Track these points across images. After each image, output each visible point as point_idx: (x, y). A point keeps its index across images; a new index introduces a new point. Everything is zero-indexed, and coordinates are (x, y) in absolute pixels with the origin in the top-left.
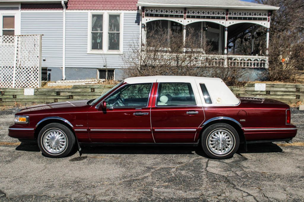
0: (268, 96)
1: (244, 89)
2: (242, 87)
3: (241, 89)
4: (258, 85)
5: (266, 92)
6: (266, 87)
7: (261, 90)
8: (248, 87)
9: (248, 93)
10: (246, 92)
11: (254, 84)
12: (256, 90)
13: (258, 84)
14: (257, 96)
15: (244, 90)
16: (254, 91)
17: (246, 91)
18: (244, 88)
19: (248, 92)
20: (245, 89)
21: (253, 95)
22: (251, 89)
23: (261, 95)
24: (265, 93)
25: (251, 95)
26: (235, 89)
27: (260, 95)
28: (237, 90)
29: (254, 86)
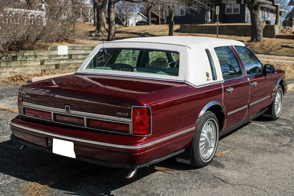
0: (71, 60)
1: (47, 54)
2: (46, 51)
3: (45, 53)
4: (61, 47)
5: (68, 56)
6: (69, 50)
7: (64, 54)
8: (52, 50)
9: (52, 59)
10: (50, 57)
11: (57, 47)
12: (59, 54)
15: (48, 55)
16: (58, 56)
17: (50, 55)
18: (48, 52)
19: (52, 57)
20: (49, 53)
21: (57, 60)
22: (54, 53)
23: (65, 60)
24: (67, 57)
25: (55, 61)
26: (38, 54)
27: (63, 60)
28: (41, 55)
29: (57, 49)
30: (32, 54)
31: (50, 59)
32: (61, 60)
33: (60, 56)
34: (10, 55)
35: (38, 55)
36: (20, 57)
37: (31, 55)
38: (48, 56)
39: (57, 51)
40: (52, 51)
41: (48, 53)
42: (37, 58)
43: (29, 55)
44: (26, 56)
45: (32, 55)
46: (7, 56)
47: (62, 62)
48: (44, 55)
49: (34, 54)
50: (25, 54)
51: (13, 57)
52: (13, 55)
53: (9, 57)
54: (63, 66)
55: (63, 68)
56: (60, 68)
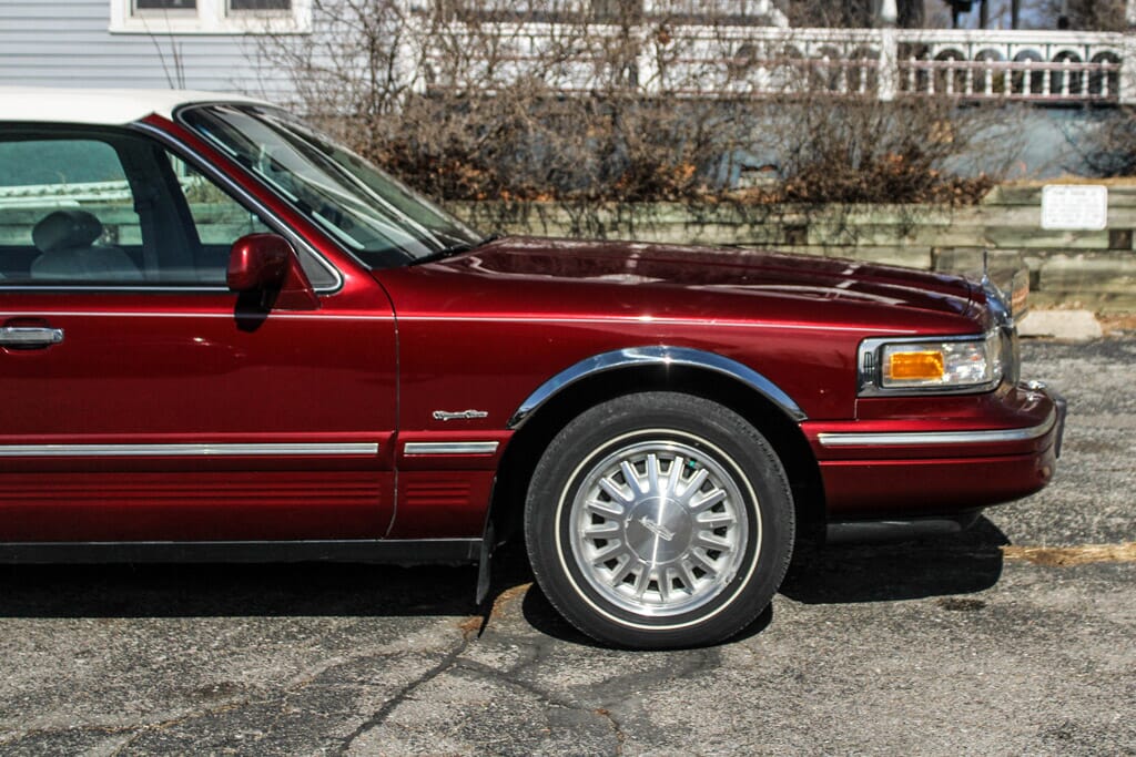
0: (1120, 258)
1: (977, 221)
2: (970, 210)
3: (963, 218)
4: (1061, 193)
5: (1106, 236)
6: (1110, 207)
7: (1080, 224)
8: (1005, 205)
9: (1003, 244)
10: (992, 236)
11: (1039, 190)
12: (1048, 222)
13: (1059, 188)
14: (1054, 257)
15: (981, 226)
16: (1039, 232)
17: (990, 229)
18: (979, 212)
19: (1004, 237)
20: (988, 216)
21: (1034, 252)
22: (1017, 218)
23: (1080, 257)
24: (1103, 243)
25: (1022, 256)
26: (925, 221)
27: (1070, 252)
28: (938, 226)
29: (1040, 200)
30: (891, 220)
31: (988, 245)
32: (1052, 251)
33: (1056, 233)
34: (777, 219)
35: (923, 226)
36: (824, 232)
37: (882, 222)
38: (982, 230)
39: (1036, 209)
40: (1004, 209)
41: (978, 216)
42: (913, 238)
43: (875, 221)
44: (855, 226)
45: (888, 226)
46: (762, 223)
47: (1061, 263)
48: (956, 226)
49: (900, 221)
50: (850, 218)
51: (789, 228)
52: (792, 218)
53: (767, 227)
54: (1065, 283)
55: (1061, 289)
56: (1047, 288)
